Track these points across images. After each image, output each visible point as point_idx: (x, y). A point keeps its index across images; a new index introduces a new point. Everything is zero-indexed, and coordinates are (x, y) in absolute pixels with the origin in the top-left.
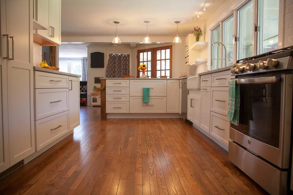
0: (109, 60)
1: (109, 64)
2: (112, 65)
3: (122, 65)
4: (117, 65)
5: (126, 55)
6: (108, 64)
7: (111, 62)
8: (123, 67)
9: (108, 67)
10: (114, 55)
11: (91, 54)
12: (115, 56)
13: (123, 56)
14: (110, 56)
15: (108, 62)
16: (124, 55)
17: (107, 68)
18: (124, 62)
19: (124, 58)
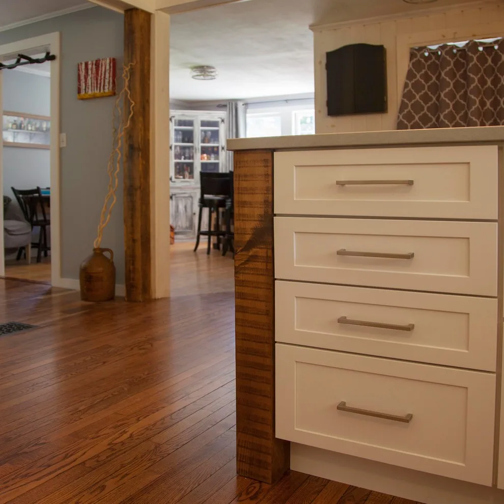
0: (410, 75)
1: (408, 95)
2: (426, 98)
3: (477, 92)
4: (452, 96)
5: (496, 42)
6: (404, 96)
7: (417, 86)
8: (483, 104)
9: (403, 106)
10: (434, 53)
11: (330, 55)
12: (438, 57)
13: (481, 49)
14: (412, 56)
15: (406, 85)
16: (482, 44)
17: (401, 111)
18: (482, 82)
19: (482, 59)
